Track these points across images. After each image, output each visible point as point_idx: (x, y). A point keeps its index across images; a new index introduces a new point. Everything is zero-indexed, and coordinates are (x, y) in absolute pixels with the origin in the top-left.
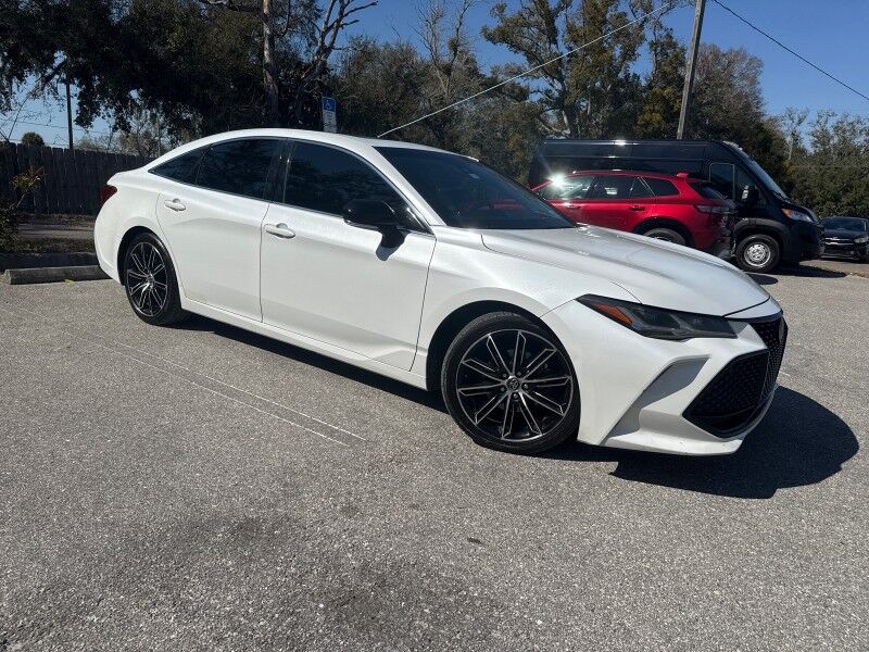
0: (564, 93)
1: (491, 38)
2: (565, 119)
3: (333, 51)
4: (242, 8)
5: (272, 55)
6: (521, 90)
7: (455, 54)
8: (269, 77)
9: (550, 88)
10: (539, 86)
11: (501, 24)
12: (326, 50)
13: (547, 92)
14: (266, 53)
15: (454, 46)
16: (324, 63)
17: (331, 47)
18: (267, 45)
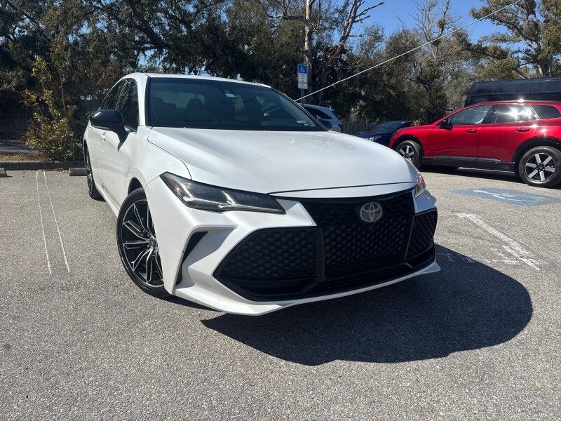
0: (539, 50)
1: (477, 16)
2: (540, 70)
3: (350, 38)
4: (291, 18)
5: (310, 44)
6: (502, 52)
7: (442, 30)
8: (307, 59)
9: (529, 48)
10: (519, 47)
11: (487, 6)
12: (344, 38)
13: (527, 52)
14: (306, 43)
15: (442, 25)
16: (342, 46)
17: (348, 35)
18: (306, 39)
